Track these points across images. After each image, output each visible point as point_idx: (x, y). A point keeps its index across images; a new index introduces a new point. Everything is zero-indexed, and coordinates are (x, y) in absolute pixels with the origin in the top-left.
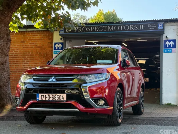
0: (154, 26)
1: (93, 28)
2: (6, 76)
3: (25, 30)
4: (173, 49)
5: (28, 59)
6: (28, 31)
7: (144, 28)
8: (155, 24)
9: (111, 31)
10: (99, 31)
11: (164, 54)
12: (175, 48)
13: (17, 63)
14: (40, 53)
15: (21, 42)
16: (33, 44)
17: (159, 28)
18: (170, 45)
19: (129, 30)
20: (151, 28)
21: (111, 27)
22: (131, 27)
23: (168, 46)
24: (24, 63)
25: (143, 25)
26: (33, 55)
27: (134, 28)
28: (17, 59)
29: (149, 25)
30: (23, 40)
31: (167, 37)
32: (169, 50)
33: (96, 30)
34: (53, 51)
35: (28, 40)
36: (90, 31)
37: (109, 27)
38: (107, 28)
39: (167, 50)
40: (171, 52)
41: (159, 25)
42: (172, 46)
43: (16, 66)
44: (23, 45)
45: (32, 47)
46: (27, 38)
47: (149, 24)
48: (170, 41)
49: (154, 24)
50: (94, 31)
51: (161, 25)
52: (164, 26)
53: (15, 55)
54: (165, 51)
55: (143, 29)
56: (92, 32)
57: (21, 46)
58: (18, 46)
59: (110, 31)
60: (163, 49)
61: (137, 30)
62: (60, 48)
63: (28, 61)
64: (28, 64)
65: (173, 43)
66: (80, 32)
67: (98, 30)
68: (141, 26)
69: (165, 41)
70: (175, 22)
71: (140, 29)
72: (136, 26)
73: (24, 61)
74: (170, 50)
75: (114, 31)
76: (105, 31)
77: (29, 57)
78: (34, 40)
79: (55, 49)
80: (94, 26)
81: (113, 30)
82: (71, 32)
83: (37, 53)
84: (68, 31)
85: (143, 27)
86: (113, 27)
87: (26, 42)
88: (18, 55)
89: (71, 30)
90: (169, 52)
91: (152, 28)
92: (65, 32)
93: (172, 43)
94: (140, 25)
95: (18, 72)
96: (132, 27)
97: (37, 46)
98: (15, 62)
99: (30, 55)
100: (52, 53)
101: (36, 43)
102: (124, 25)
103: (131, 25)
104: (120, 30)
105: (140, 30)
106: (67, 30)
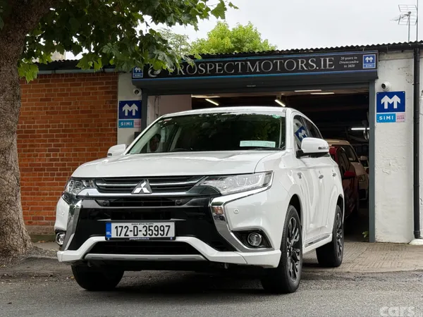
0: (353, 60)
1: (211, 66)
2: (10, 181)
3: (50, 72)
4: (397, 114)
5: (58, 141)
6: (58, 75)
7: (330, 65)
8: (356, 55)
9: (255, 72)
10: (225, 74)
11: (377, 125)
12: (404, 111)
13: (33, 151)
14: (86, 126)
15: (41, 100)
16: (70, 104)
17: (366, 66)
18: (391, 106)
19: (297, 70)
20: (347, 64)
21: (253, 63)
22: (300, 64)
23: (386, 107)
24: (50, 151)
25: (328, 59)
26: (71, 131)
27: (307, 65)
28: (32, 141)
29: (343, 58)
30: (46, 96)
31: (383, 86)
32: (388, 115)
33: (220, 70)
34: (118, 120)
35: (59, 95)
36: (206, 74)
37: (249, 63)
38: (244, 67)
39: (386, 115)
40: (394, 121)
41: (365, 57)
42: (395, 107)
43: (29, 156)
44: (45, 108)
45: (68, 113)
46: (56, 90)
47: (343, 56)
48: (391, 95)
49: (353, 56)
50: (213, 72)
51: (371, 58)
52: (377, 61)
53: (26, 132)
54: (381, 118)
55: (328, 67)
56: (209, 75)
57: (40, 109)
58: (35, 109)
59: (251, 73)
60: (376, 113)
61: (316, 70)
62: (134, 114)
63: (60, 146)
64: (58, 150)
65: (399, 101)
66: (182, 75)
67: (224, 71)
68: (325, 61)
69: (381, 95)
70: (403, 51)
71: (322, 67)
72: (312, 61)
73: (50, 145)
74: (391, 115)
75: (262, 72)
76: (240, 74)
77: (61, 136)
78: (72, 94)
79: (122, 116)
80: (214, 63)
81: (258, 71)
82: (159, 76)
83: (80, 126)
84: (152, 73)
85: (328, 63)
86: (257, 63)
87: (52, 101)
88: (33, 132)
89: (159, 72)
90: (388, 121)
91: (350, 66)
92: (146, 75)
93: (396, 99)
94: (322, 59)
95: (36, 170)
96: (302, 62)
97: (78, 108)
98: (28, 148)
99: (64, 131)
100: (115, 125)
101: (76, 103)
102: (285, 59)
103: (299, 58)
104: (274, 70)
105: (322, 70)
106: (149, 72)
